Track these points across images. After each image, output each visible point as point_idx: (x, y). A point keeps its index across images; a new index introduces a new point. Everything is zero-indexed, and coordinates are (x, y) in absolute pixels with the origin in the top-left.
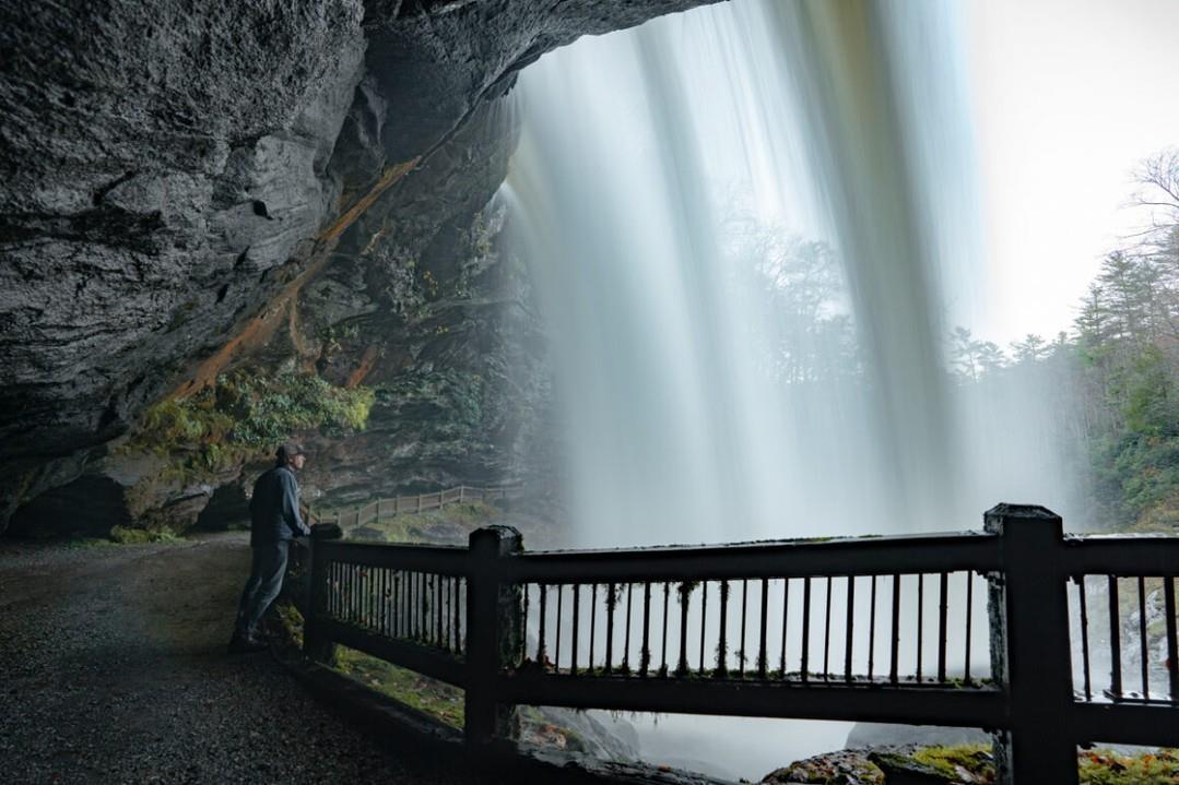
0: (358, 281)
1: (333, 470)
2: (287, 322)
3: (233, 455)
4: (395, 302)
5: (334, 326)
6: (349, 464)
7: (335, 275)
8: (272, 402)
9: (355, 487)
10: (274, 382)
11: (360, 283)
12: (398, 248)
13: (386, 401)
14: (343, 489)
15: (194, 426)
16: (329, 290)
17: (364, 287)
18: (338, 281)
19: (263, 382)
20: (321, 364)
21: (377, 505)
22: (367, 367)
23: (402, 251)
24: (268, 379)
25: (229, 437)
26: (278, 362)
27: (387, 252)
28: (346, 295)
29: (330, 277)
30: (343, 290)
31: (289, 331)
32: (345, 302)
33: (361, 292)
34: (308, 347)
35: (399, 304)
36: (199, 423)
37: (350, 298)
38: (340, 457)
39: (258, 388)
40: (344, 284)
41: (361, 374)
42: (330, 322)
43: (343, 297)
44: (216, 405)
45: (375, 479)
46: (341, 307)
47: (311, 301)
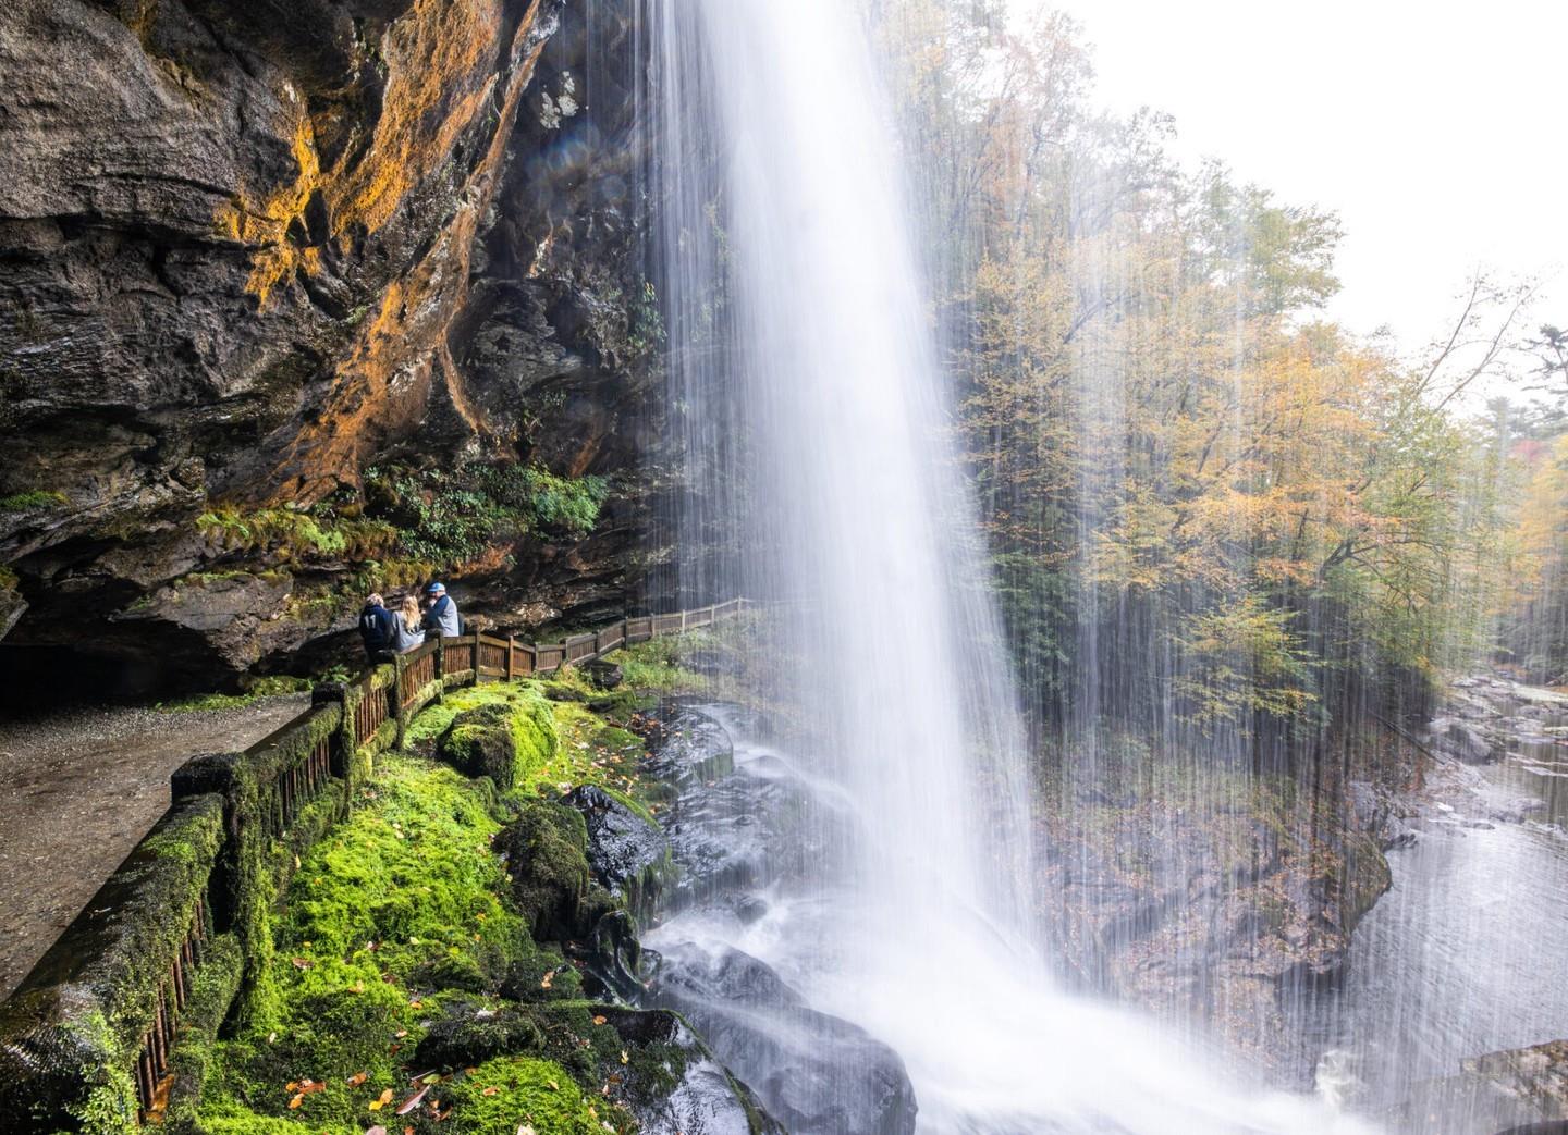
0: (539, 323)
1: (569, 584)
2: (442, 388)
3: (401, 574)
4: (604, 352)
5: (526, 393)
6: (588, 575)
7: (506, 315)
8: (454, 501)
9: (601, 603)
10: (455, 475)
11: (544, 325)
12: (589, 268)
13: (624, 492)
14: (588, 606)
15: (330, 539)
16: (508, 341)
17: (552, 332)
18: (515, 325)
19: (436, 476)
20: (522, 448)
21: (624, 627)
22: (592, 449)
23: (596, 271)
24: (445, 470)
25: (394, 551)
26: (451, 446)
27: (570, 273)
28: (532, 346)
29: (501, 319)
30: (526, 339)
31: (450, 401)
32: (532, 357)
33: (548, 339)
34: (495, 424)
35: (610, 354)
36: (338, 535)
37: (537, 351)
38: (575, 567)
39: (430, 485)
40: (523, 328)
41: (586, 458)
42: (521, 388)
43: (527, 350)
44: (366, 510)
45: (625, 592)
46: (530, 364)
47: (487, 359)
